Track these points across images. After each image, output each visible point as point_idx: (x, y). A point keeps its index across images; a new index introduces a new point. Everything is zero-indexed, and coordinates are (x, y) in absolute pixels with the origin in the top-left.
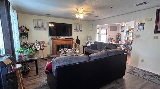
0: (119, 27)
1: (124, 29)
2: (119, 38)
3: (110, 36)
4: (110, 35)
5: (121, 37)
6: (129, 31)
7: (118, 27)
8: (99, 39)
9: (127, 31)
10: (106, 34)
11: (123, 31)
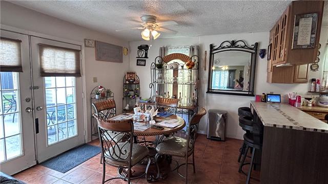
0: (129, 51)
1: (146, 57)
2: (134, 87)
3: (95, 84)
4: (95, 80)
5: (139, 83)
6: (164, 65)
7: (126, 50)
8: (29, 105)
9: (157, 63)
10: (77, 74)
11: (142, 63)
